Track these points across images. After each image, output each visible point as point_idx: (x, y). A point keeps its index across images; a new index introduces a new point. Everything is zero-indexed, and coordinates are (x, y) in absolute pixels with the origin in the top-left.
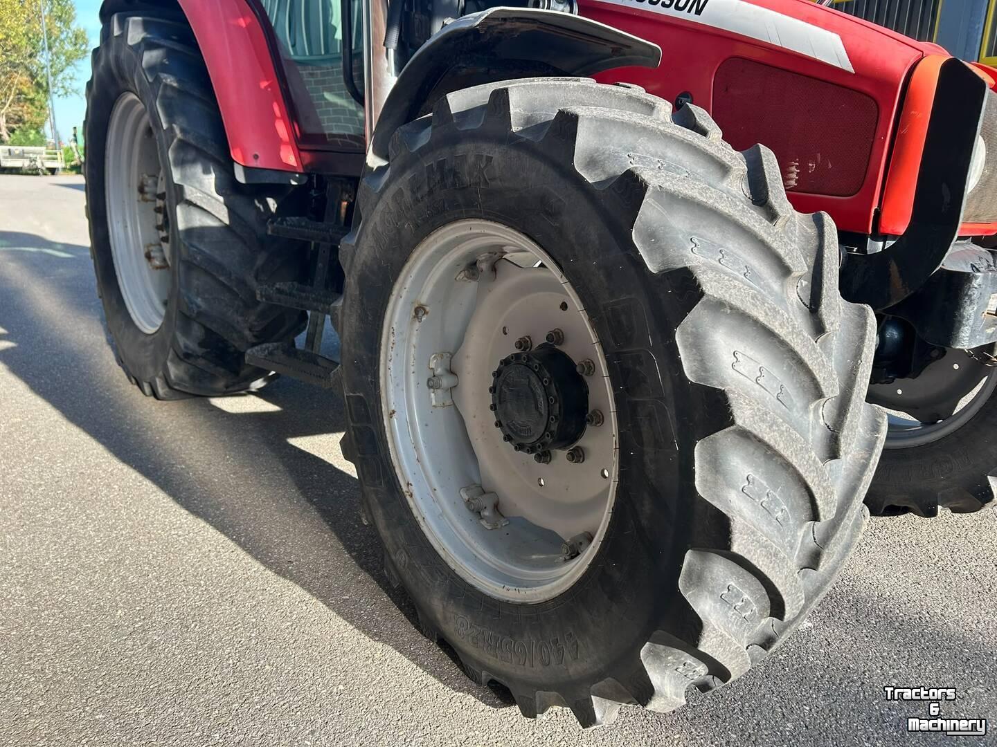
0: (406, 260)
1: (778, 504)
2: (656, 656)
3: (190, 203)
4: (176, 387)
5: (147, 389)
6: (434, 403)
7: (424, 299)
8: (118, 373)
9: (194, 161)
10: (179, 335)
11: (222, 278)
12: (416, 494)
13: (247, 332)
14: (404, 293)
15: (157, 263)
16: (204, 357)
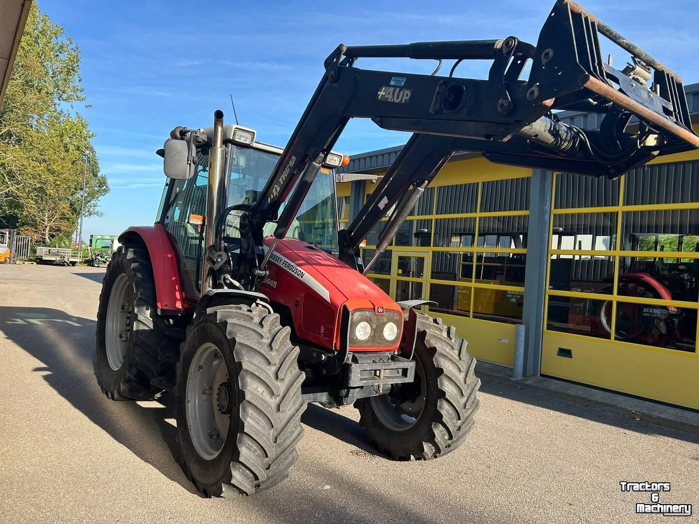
0: (196, 352)
1: (261, 421)
2: (234, 466)
3: (139, 321)
4: (122, 394)
5: (110, 396)
6: (204, 399)
7: (201, 364)
8: (98, 388)
9: (143, 305)
10: (127, 372)
11: (147, 350)
12: (192, 429)
13: (155, 372)
14: (195, 362)
15: (124, 339)
16: (135, 382)
